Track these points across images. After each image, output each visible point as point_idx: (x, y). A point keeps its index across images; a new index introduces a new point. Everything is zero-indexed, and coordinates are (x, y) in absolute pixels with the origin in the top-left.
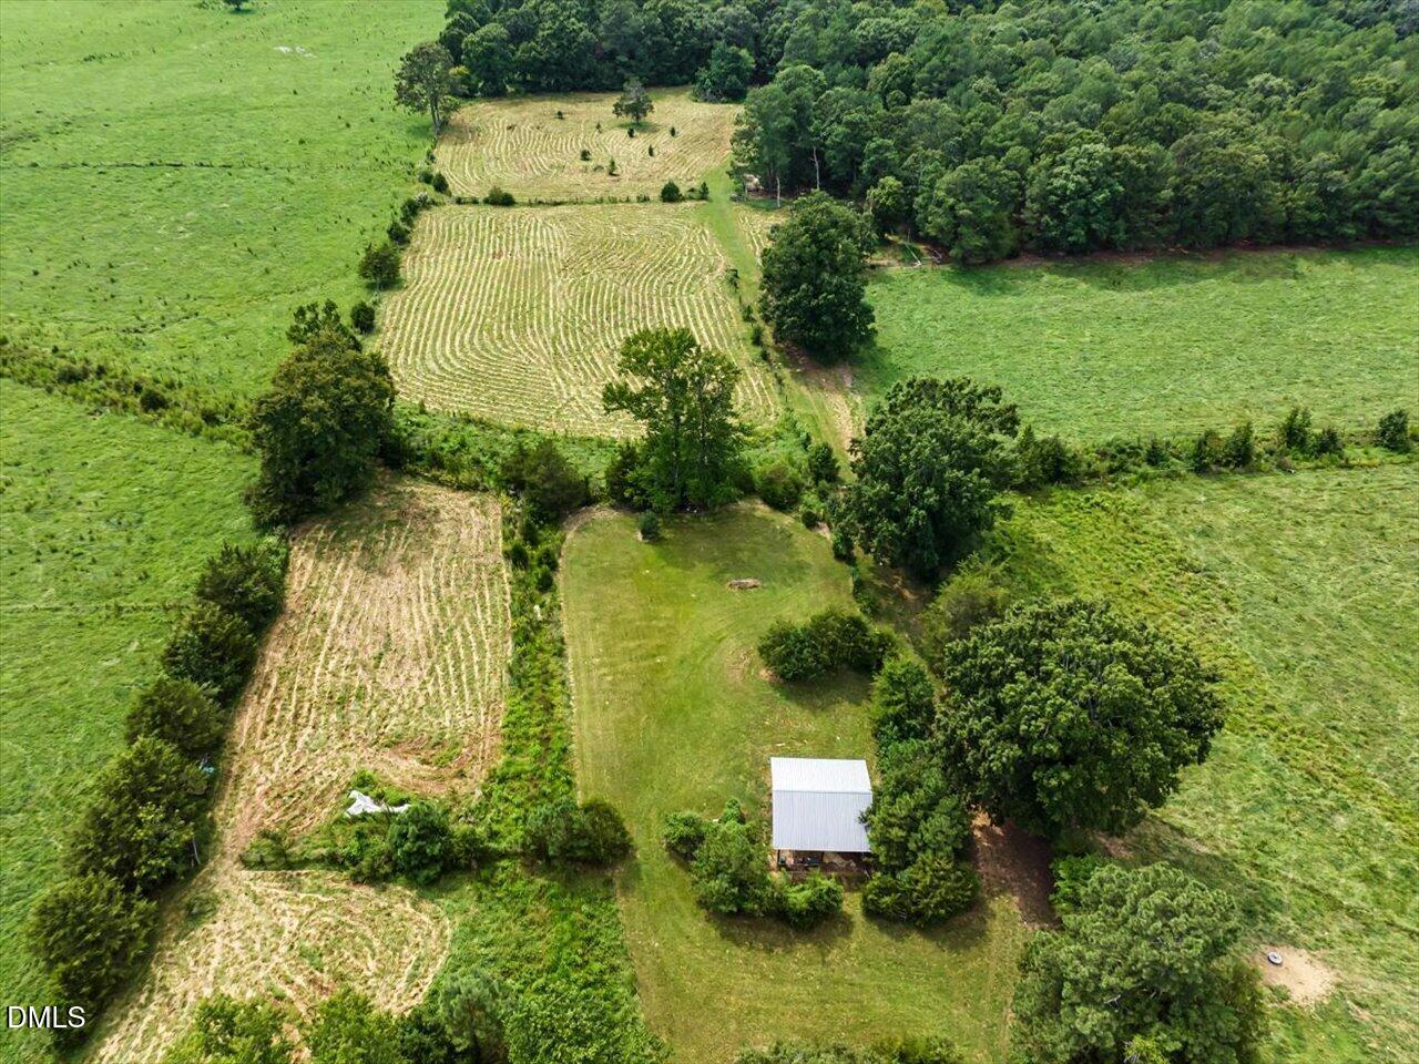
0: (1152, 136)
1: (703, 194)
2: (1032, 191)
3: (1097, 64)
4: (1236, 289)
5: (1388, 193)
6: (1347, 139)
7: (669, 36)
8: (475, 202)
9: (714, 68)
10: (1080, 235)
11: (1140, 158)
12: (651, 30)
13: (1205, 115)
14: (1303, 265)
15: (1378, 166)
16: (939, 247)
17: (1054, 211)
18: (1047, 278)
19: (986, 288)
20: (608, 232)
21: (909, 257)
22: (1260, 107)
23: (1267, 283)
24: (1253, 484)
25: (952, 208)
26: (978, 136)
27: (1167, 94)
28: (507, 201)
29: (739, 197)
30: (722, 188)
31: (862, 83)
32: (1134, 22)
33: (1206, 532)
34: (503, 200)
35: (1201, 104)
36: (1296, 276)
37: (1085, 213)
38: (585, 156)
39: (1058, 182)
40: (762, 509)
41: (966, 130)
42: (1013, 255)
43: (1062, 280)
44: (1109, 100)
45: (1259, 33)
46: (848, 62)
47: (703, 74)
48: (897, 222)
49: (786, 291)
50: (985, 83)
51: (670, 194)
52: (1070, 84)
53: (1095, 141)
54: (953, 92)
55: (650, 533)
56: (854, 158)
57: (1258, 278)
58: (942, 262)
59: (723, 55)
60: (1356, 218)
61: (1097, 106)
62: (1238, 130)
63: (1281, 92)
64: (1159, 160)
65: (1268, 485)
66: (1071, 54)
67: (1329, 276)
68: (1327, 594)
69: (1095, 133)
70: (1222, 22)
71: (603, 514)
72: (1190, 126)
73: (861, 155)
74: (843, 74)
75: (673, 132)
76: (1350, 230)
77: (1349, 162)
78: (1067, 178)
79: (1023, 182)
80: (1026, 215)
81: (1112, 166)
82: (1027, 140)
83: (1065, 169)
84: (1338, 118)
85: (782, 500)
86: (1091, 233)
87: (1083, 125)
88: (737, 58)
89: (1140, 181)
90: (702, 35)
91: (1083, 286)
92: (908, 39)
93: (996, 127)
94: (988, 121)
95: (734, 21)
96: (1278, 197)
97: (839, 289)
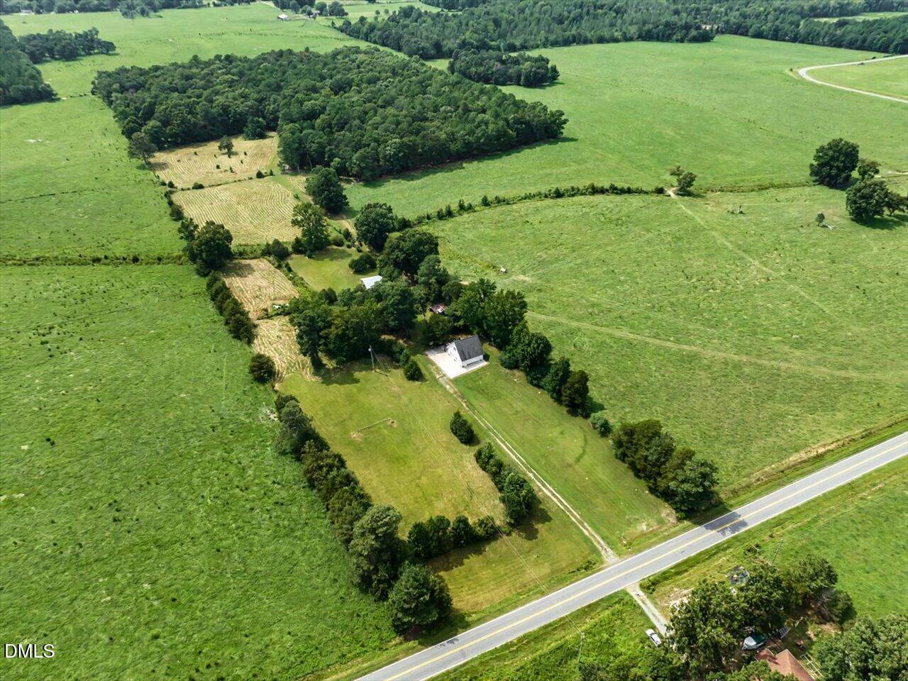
0: (412, 134)
1: (271, 174)
2: (381, 156)
3: (391, 110)
4: (446, 174)
5: (482, 140)
6: (468, 126)
7: (227, 116)
8: (189, 189)
9: (250, 125)
10: (398, 167)
11: (410, 141)
12: (220, 115)
13: (427, 124)
14: (464, 165)
15: (479, 132)
16: (358, 177)
17: (389, 161)
18: (392, 181)
19: (375, 186)
20: (245, 191)
21: (349, 182)
22: (445, 118)
23: (455, 171)
24: (453, 219)
25: (359, 165)
26: (360, 141)
27: (414, 119)
28: (201, 187)
29: (284, 172)
30: (277, 171)
31: (313, 128)
32: (401, 90)
33: (443, 230)
34: (199, 187)
35: (426, 119)
36: (463, 168)
37: (398, 160)
38: (218, 167)
39: (388, 152)
40: (335, 247)
41: (356, 139)
42: (380, 176)
43: (396, 181)
44: (398, 123)
45: (443, 89)
46: (305, 120)
47: (245, 129)
48: (342, 171)
49: (320, 195)
50: (357, 122)
51: (260, 175)
52: (384, 118)
53: (396, 138)
54: (347, 127)
55: (310, 257)
56: (322, 154)
57: (452, 170)
58: (360, 181)
59: (252, 122)
60: (476, 149)
61: (394, 126)
62: (438, 127)
63: (450, 111)
64: (415, 140)
65: (458, 219)
66: (382, 107)
67: (471, 167)
68: (469, 236)
69: (395, 135)
70: (430, 85)
71: (294, 256)
72: (424, 129)
73: (325, 152)
74: (305, 125)
75: (245, 154)
76: (475, 152)
77: (471, 133)
78: (390, 150)
79: (377, 153)
80: (381, 163)
81: (402, 145)
82: (376, 141)
83: (389, 148)
84: (466, 119)
85: (340, 244)
86: (401, 166)
87: (391, 133)
88: (259, 122)
89: (412, 148)
90: (240, 114)
91: (403, 182)
92: (324, 108)
93: (365, 138)
94: (362, 136)
95: (251, 107)
96: (454, 147)
97: (336, 191)
